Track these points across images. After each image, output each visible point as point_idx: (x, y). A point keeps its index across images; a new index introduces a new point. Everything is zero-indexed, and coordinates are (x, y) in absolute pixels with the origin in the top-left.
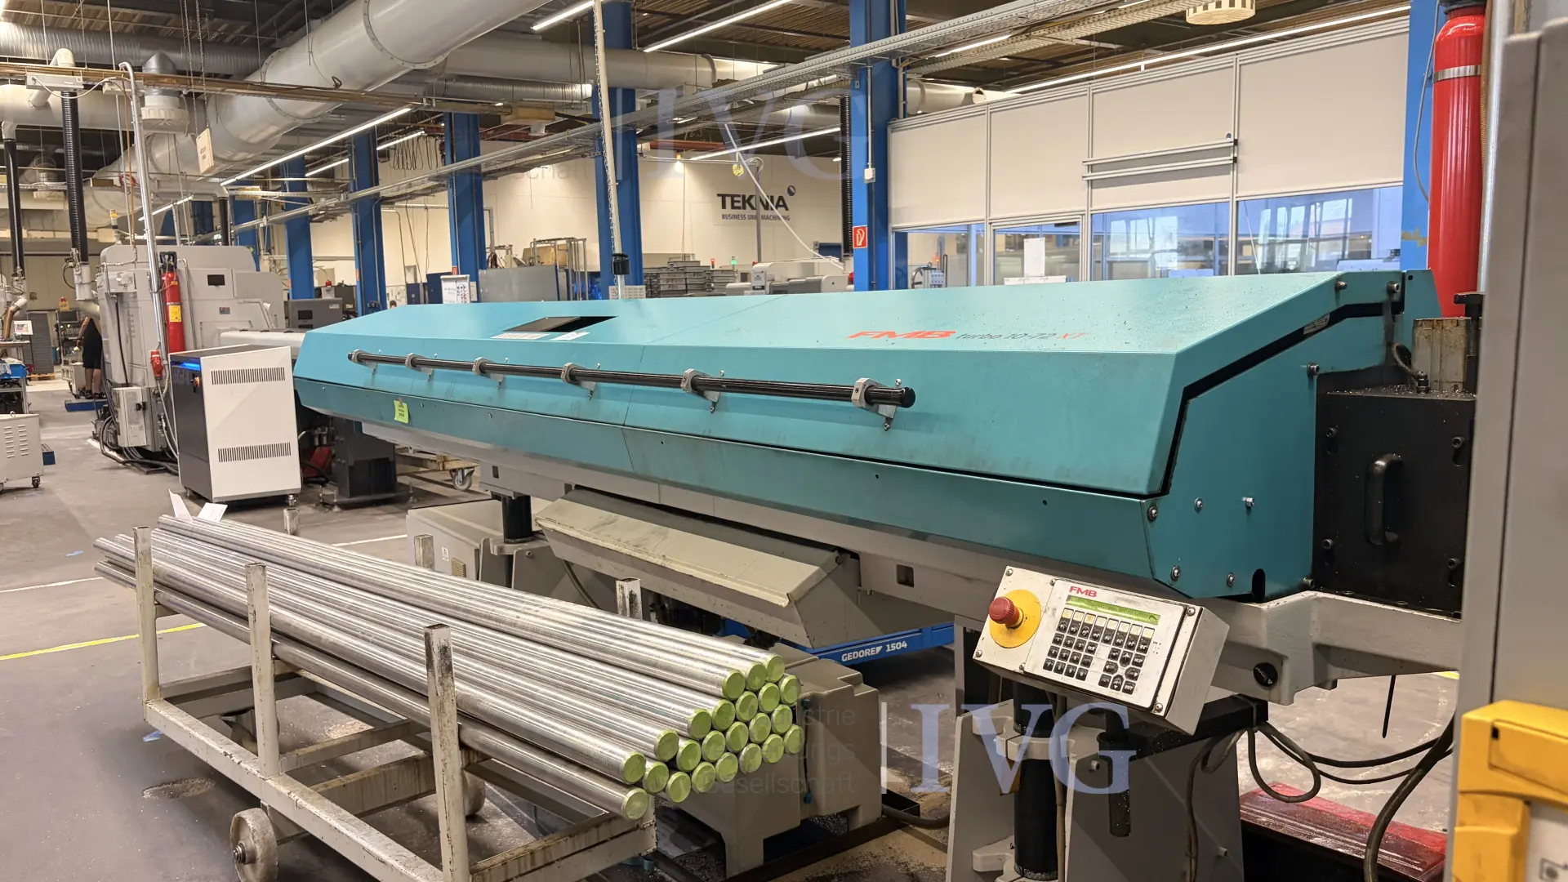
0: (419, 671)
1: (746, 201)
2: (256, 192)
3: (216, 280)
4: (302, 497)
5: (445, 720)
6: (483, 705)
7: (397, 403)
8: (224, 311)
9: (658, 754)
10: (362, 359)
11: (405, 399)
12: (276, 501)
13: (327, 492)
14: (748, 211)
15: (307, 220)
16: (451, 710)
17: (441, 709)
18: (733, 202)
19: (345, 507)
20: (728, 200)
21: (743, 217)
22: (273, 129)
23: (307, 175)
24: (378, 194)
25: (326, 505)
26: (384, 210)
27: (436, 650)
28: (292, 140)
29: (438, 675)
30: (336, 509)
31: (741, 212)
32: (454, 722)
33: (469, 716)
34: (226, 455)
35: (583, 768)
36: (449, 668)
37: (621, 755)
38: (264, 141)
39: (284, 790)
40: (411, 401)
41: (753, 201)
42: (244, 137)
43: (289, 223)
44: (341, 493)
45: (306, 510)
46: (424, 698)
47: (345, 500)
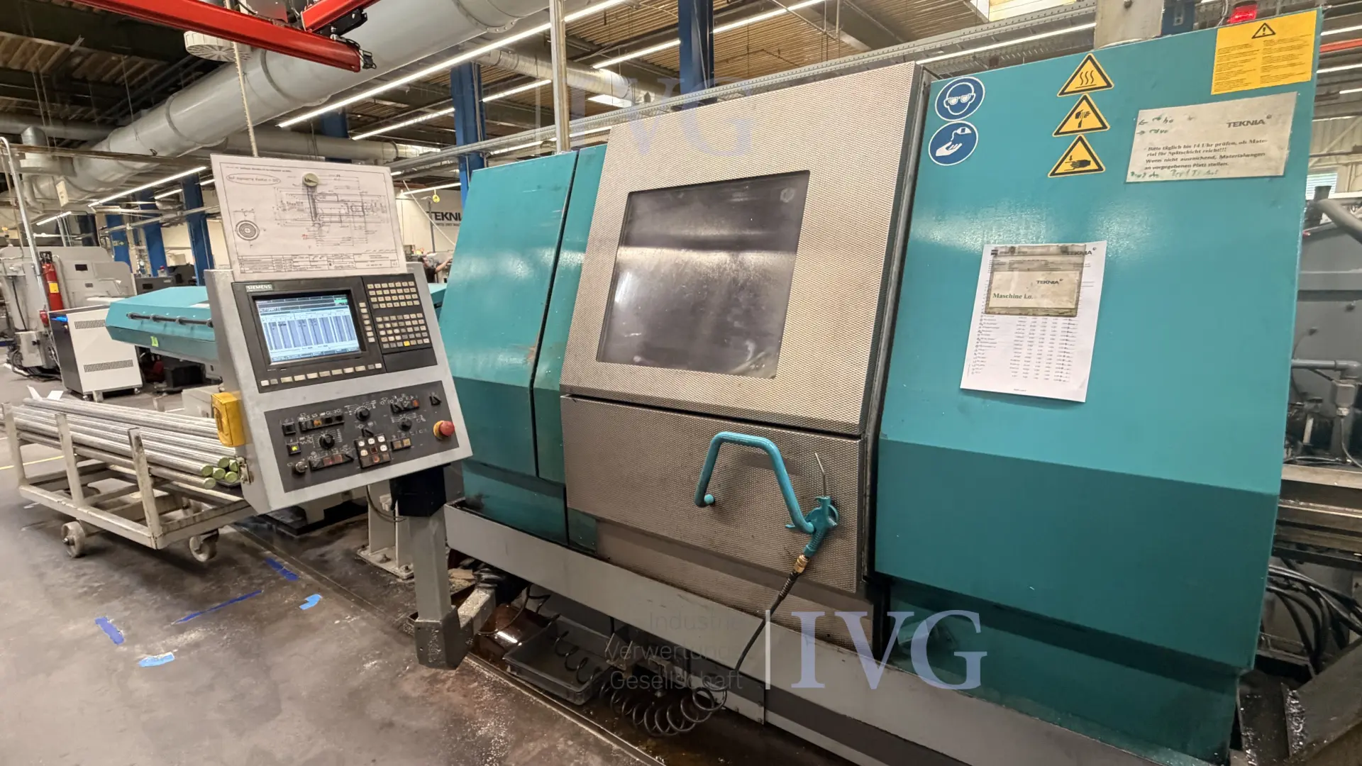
0: (128, 448)
1: (444, 216)
2: (118, 210)
3: (82, 268)
4: (143, 389)
5: (141, 465)
6: (157, 458)
7: (152, 337)
8: (89, 285)
9: (219, 465)
10: (133, 317)
11: (155, 335)
12: (128, 392)
13: (160, 385)
14: (446, 221)
15: (158, 226)
16: (144, 461)
17: (138, 462)
18: (436, 216)
19: (170, 393)
20: (433, 215)
21: (443, 225)
22: (120, 175)
23: (157, 198)
24: (204, 212)
25: (159, 392)
26: (209, 221)
27: (133, 437)
28: (138, 179)
29: (135, 448)
30: (165, 394)
31: (441, 222)
32: (146, 466)
33: (153, 463)
34: (89, 368)
35: (192, 474)
36: (141, 445)
37: (201, 466)
38: (116, 181)
39: (85, 511)
40: (158, 336)
41: (448, 216)
42: (102, 178)
43: (146, 227)
44: (168, 386)
45: (146, 396)
46: (131, 458)
47: (171, 389)
